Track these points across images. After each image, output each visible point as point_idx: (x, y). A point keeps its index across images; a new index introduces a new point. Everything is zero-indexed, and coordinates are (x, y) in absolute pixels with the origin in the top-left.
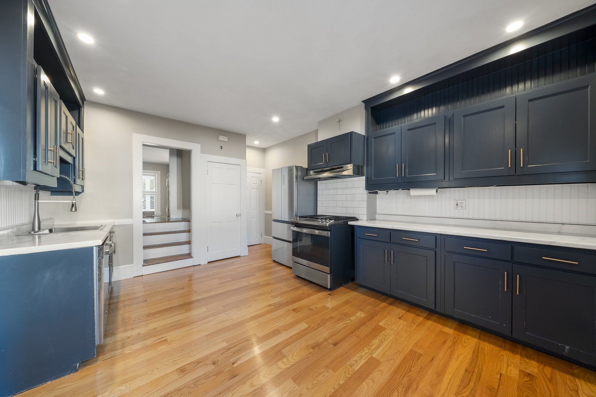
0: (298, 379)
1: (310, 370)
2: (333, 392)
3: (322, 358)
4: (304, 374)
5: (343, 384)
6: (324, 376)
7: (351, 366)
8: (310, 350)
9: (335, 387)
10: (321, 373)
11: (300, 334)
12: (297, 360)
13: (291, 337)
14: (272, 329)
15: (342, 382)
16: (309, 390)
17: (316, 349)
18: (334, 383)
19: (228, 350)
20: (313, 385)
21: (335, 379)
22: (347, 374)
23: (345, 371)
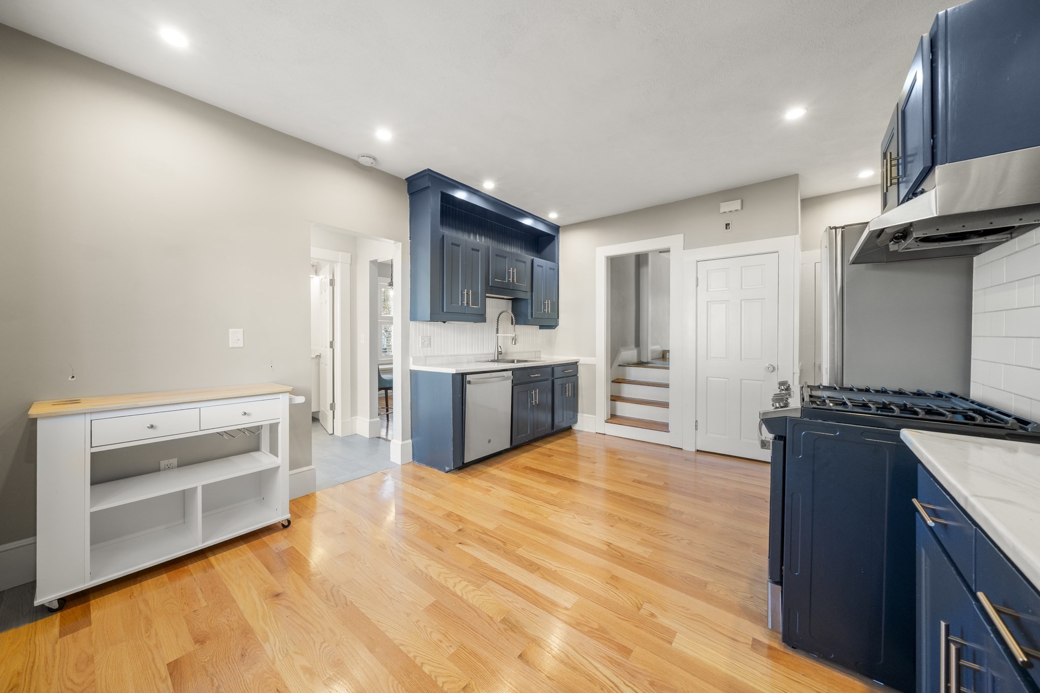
0: (436, 609)
1: (452, 621)
2: (409, 655)
3: (480, 636)
4: (445, 614)
5: (423, 672)
6: (441, 641)
7: (464, 688)
8: (499, 617)
9: (418, 658)
10: (447, 637)
11: (538, 598)
12: (472, 602)
13: (525, 586)
14: (542, 561)
15: (426, 669)
16: (416, 624)
17: (502, 626)
18: (426, 657)
19: (482, 533)
20: (423, 628)
21: (434, 658)
22: (444, 680)
23: (451, 676)
